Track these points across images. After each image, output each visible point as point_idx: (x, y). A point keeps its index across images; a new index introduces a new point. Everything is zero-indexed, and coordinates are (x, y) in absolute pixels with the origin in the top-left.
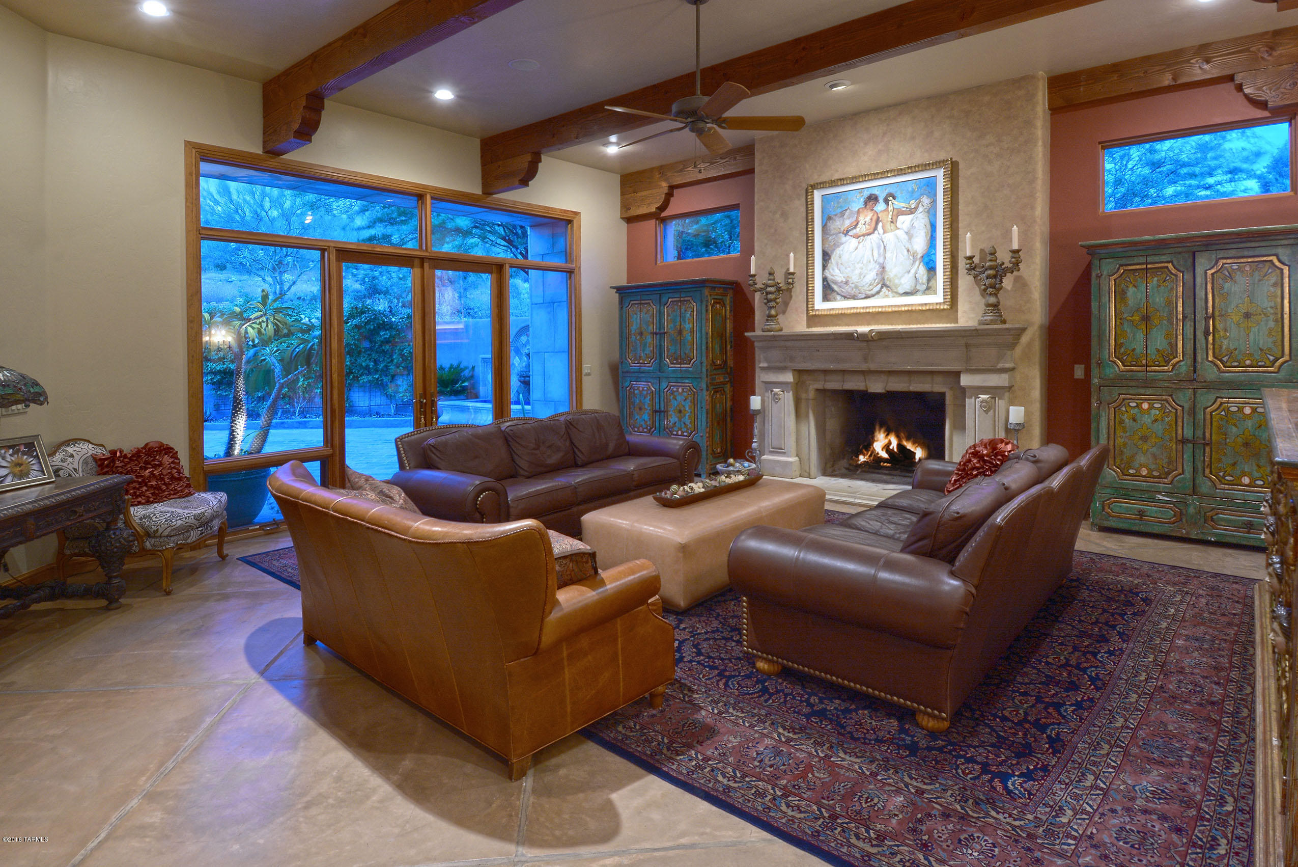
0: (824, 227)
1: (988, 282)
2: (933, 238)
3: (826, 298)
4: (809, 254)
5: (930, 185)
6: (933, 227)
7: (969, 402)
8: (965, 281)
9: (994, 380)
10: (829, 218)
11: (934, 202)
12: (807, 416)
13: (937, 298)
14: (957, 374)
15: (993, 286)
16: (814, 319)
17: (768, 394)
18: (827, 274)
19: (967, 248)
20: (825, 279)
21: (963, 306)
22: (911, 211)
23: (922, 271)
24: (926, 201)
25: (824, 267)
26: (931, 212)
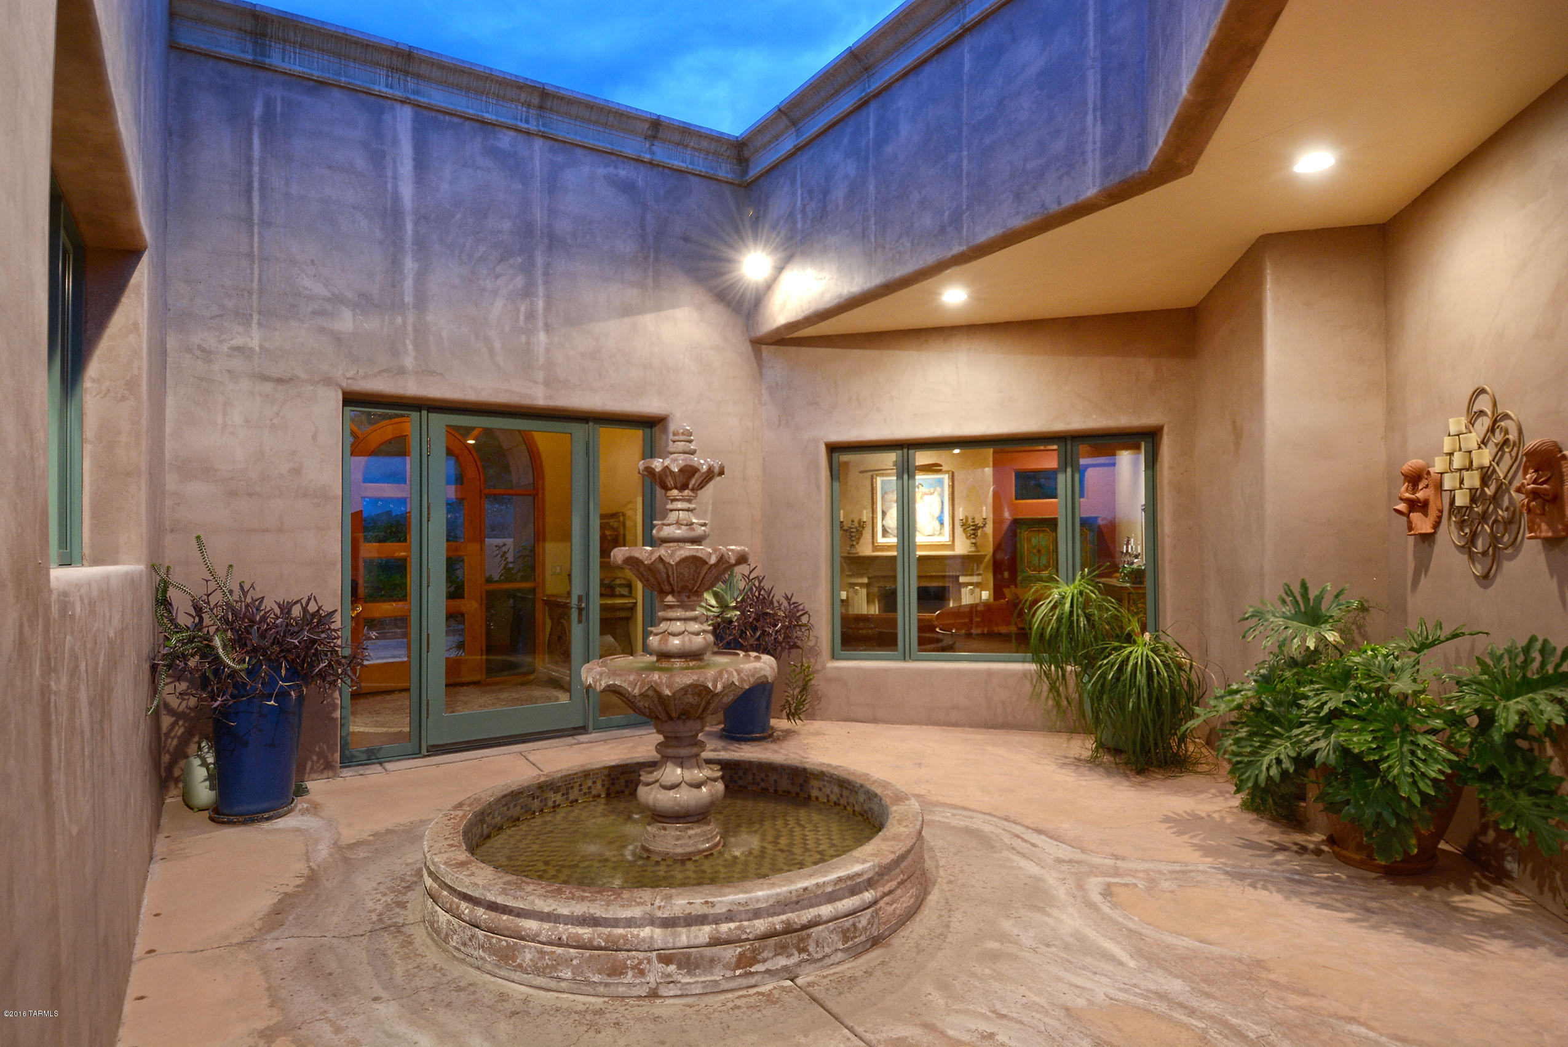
0: (883, 497)
1: (972, 532)
2: (942, 508)
3: (884, 536)
4: (874, 511)
5: (941, 482)
6: (942, 502)
7: (963, 590)
8: (959, 530)
9: (975, 579)
10: (886, 493)
11: (943, 490)
12: (874, 602)
13: (946, 538)
14: (957, 577)
15: (974, 534)
16: (876, 548)
17: (851, 590)
18: (884, 523)
19: (960, 514)
20: (883, 526)
21: (957, 543)
22: (931, 494)
23: (937, 524)
24: (939, 489)
25: (883, 519)
26: (942, 495)
